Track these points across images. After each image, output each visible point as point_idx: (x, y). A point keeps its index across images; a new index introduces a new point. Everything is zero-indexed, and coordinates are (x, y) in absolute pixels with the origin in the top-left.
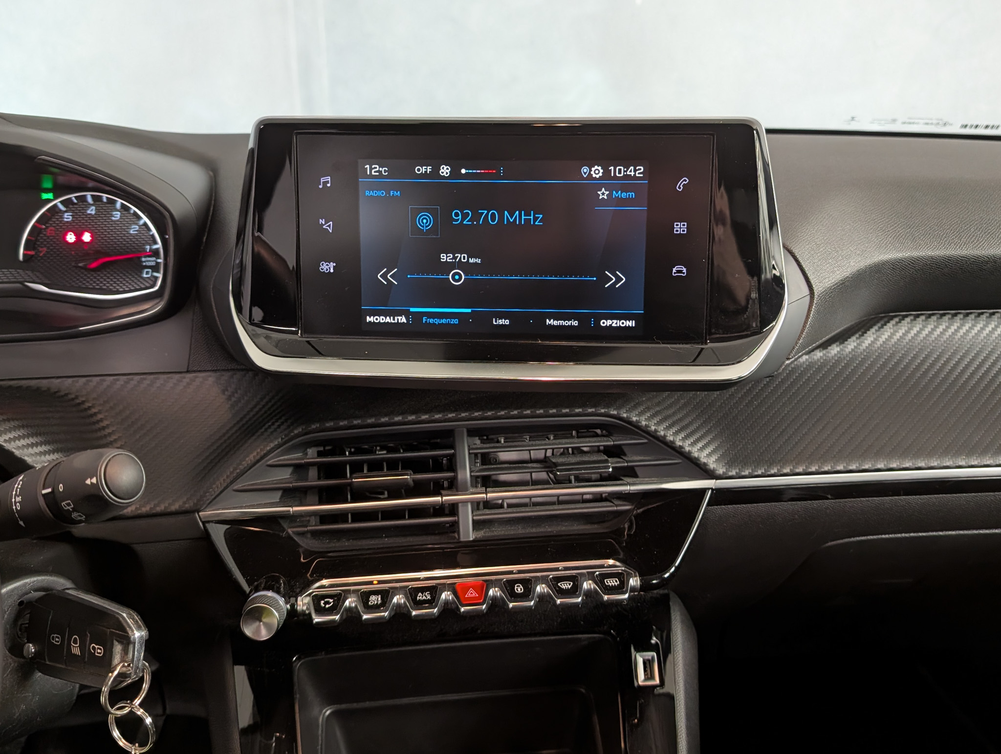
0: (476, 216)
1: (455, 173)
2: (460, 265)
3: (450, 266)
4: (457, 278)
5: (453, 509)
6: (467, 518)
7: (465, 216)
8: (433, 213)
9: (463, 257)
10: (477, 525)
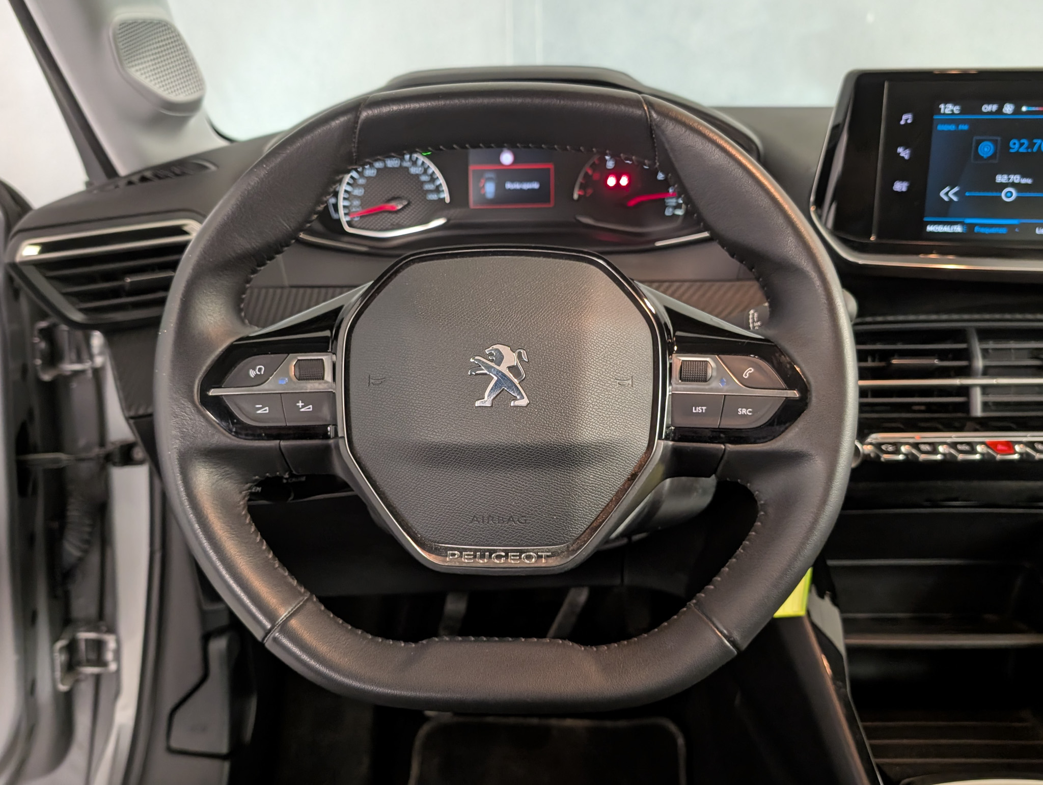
0: (1032, 145)
1: (1017, 111)
2: (1013, 185)
3: (1003, 186)
4: (1009, 195)
5: (965, 391)
6: (978, 399)
7: (1022, 145)
8: (995, 142)
9: (1016, 178)
10: (985, 405)
